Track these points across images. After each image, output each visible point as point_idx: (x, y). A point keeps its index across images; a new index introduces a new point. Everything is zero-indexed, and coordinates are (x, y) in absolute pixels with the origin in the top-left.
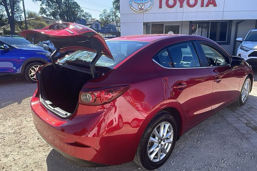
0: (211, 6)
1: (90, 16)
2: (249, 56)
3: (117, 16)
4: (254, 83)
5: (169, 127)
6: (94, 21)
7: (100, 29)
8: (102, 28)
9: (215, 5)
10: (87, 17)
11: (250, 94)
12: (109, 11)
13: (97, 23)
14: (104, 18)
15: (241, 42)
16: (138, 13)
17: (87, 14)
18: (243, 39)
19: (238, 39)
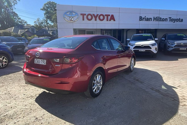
0: (112, 20)
1: (26, 22)
2: (134, 48)
3: (48, 23)
4: (136, 62)
5: (100, 78)
6: (30, 26)
7: (35, 32)
8: (37, 31)
9: (114, 20)
10: (23, 23)
11: (135, 67)
12: (42, 20)
13: (33, 28)
14: (38, 24)
15: (129, 41)
16: (68, 22)
17: (23, 21)
18: (130, 40)
19: (128, 40)
